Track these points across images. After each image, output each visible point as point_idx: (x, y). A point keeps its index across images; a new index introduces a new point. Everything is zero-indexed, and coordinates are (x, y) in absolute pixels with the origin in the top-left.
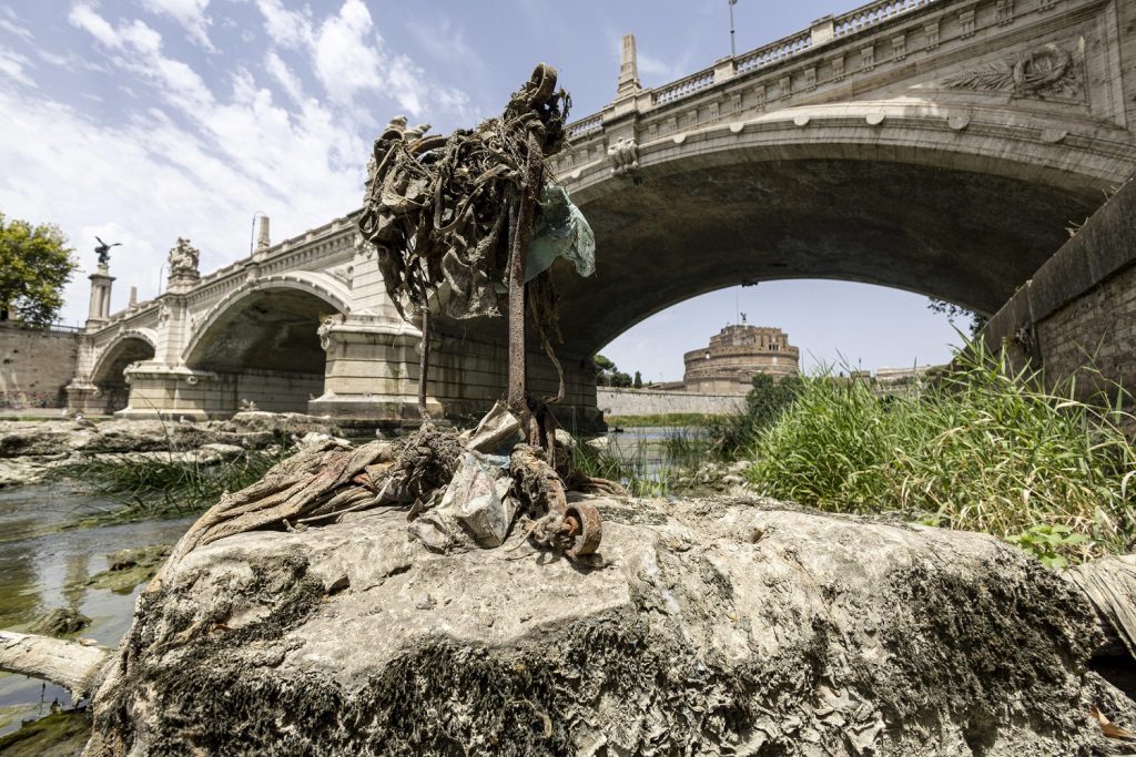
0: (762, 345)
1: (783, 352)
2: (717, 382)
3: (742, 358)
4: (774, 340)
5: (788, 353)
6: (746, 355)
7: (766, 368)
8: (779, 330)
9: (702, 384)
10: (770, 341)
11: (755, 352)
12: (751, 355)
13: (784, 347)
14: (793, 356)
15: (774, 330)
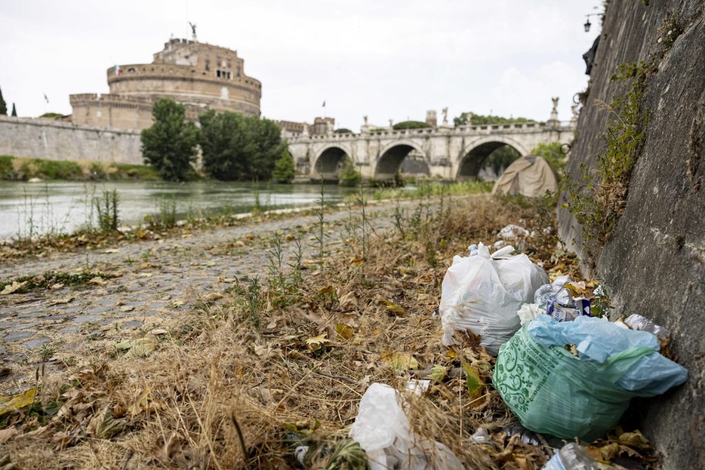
0: (207, 68)
1: (237, 83)
2: (115, 110)
3: (179, 83)
4: (224, 64)
5: (243, 84)
6: (184, 79)
7: (211, 102)
8: (235, 53)
9: (92, 109)
10: (219, 65)
11: (197, 76)
12: (192, 80)
13: (238, 75)
14: (254, 89)
15: (227, 51)
